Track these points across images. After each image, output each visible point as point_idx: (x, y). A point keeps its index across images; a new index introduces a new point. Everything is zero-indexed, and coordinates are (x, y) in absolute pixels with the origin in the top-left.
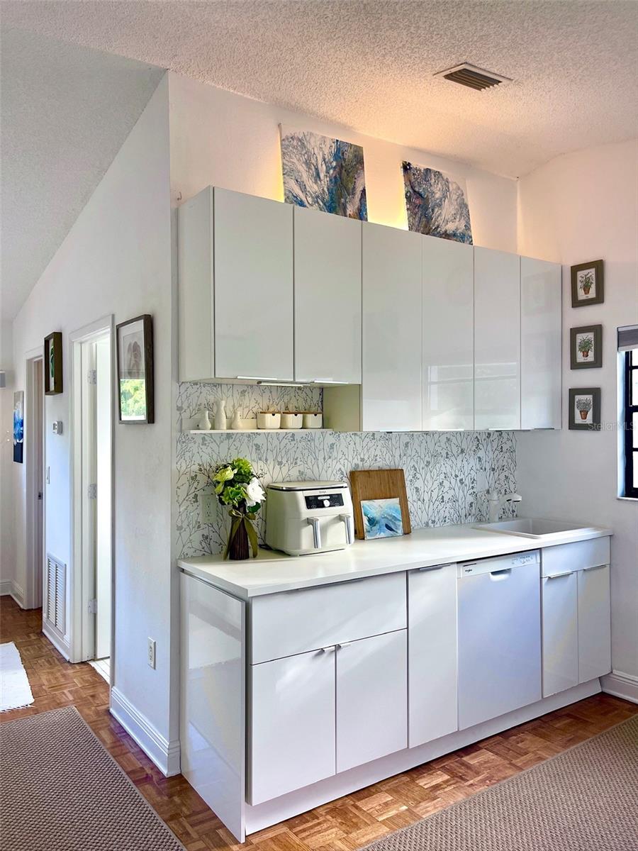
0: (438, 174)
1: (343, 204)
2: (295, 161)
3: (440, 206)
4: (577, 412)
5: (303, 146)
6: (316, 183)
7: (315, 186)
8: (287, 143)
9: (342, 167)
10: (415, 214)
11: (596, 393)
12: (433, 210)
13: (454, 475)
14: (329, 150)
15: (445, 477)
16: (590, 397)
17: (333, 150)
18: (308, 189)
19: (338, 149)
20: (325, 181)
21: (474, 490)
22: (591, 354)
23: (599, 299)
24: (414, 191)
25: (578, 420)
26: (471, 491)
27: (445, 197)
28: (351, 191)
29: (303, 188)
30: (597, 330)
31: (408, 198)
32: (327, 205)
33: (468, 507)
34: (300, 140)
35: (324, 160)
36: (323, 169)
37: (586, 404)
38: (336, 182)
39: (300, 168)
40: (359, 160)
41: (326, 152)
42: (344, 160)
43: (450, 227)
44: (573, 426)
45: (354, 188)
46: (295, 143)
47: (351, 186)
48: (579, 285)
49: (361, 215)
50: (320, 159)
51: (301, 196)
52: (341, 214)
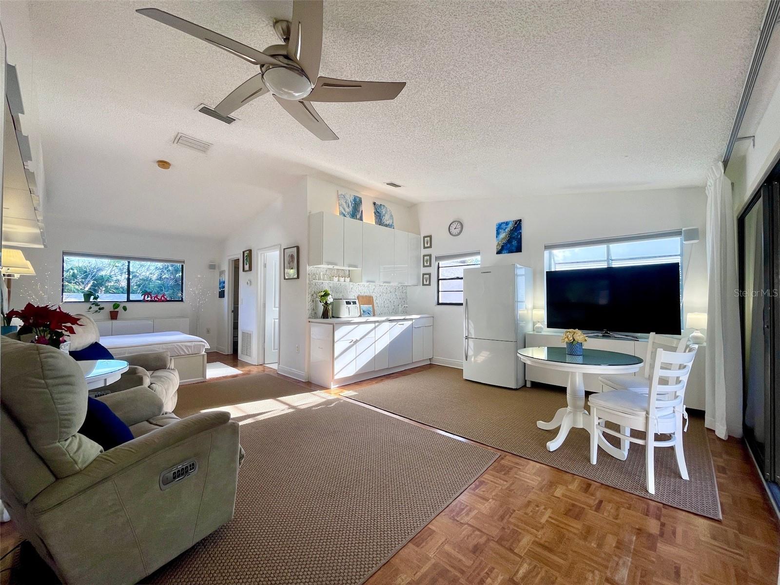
0: (384, 206)
2: (342, 201)
3: (384, 216)
4: (424, 280)
5: (345, 197)
6: (348, 208)
7: (348, 210)
8: (340, 196)
11: (430, 274)
12: (382, 217)
14: (352, 198)
16: (428, 276)
17: (353, 198)
19: (355, 198)
20: (351, 208)
22: (428, 263)
23: (430, 247)
25: (425, 283)
27: (386, 213)
28: (358, 211)
29: (345, 210)
30: (430, 256)
31: (375, 213)
32: (352, 215)
35: (351, 201)
36: (350, 204)
37: (427, 278)
38: (354, 208)
39: (344, 204)
40: (360, 201)
43: (387, 223)
44: (423, 285)
47: (358, 209)
48: (425, 242)
49: (361, 219)
50: (349, 201)
51: (344, 212)
52: (355, 218)
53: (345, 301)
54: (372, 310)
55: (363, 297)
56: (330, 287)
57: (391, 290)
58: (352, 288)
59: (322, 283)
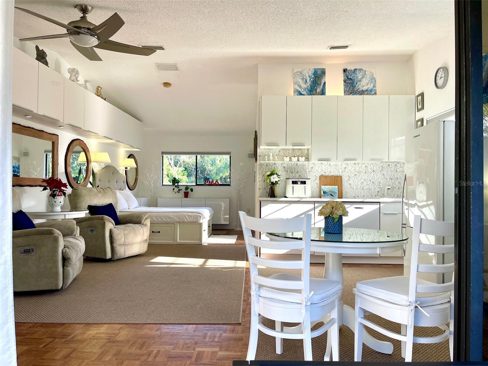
0: (361, 70)
1: (316, 89)
2: (298, 79)
3: (360, 81)
5: (301, 74)
6: (305, 84)
7: (305, 86)
8: (295, 74)
9: (316, 77)
10: (348, 87)
12: (356, 83)
13: (369, 180)
14: (311, 73)
15: (364, 180)
17: (313, 72)
18: (302, 86)
19: (315, 71)
20: (309, 83)
21: (380, 186)
23: (423, 108)
24: (348, 78)
26: (379, 187)
27: (364, 77)
28: (319, 84)
29: (300, 87)
30: (422, 120)
31: (345, 81)
32: (309, 90)
33: (376, 192)
34: (300, 72)
35: (309, 76)
36: (308, 79)
38: (313, 82)
39: (299, 81)
40: (323, 72)
41: (310, 73)
42: (317, 74)
43: (365, 88)
45: (321, 83)
46: (298, 73)
47: (319, 82)
49: (323, 93)
50: (307, 76)
51: (300, 89)
52: (314, 92)
53: (291, 181)
54: (337, 192)
55: (326, 177)
56: (284, 167)
57: (375, 169)
58: (312, 168)
59: (275, 164)
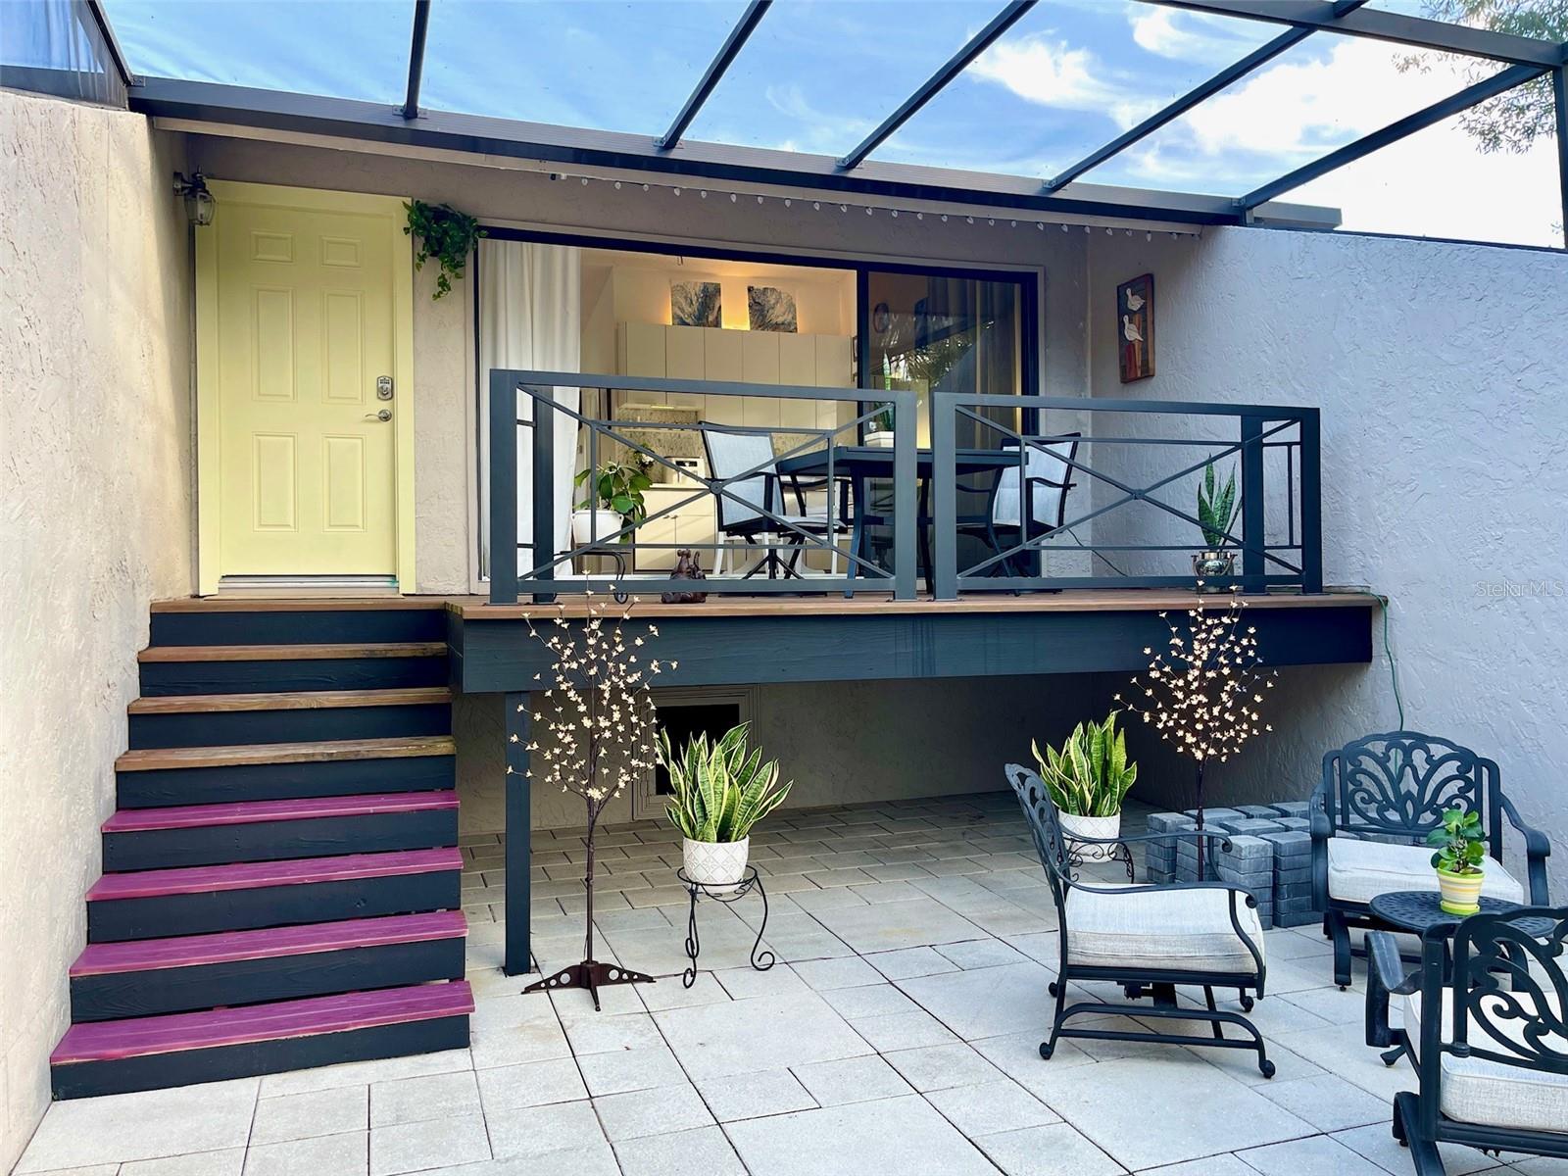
0: (775, 290)
1: (706, 317)
2: (678, 298)
3: (773, 308)
5: (683, 289)
6: (690, 306)
9: (706, 296)
10: (755, 315)
12: (768, 311)
17: (702, 287)
18: (686, 311)
19: (705, 287)
20: (696, 305)
24: (755, 302)
27: (778, 303)
29: (682, 310)
31: (750, 308)
32: (697, 317)
34: (682, 286)
36: (694, 299)
38: (703, 305)
39: (681, 300)
40: (717, 290)
41: (697, 289)
42: (709, 292)
43: (779, 321)
45: (714, 306)
46: (679, 287)
47: (711, 306)
49: (717, 323)
50: (693, 294)
51: (682, 315)
52: (705, 321)
